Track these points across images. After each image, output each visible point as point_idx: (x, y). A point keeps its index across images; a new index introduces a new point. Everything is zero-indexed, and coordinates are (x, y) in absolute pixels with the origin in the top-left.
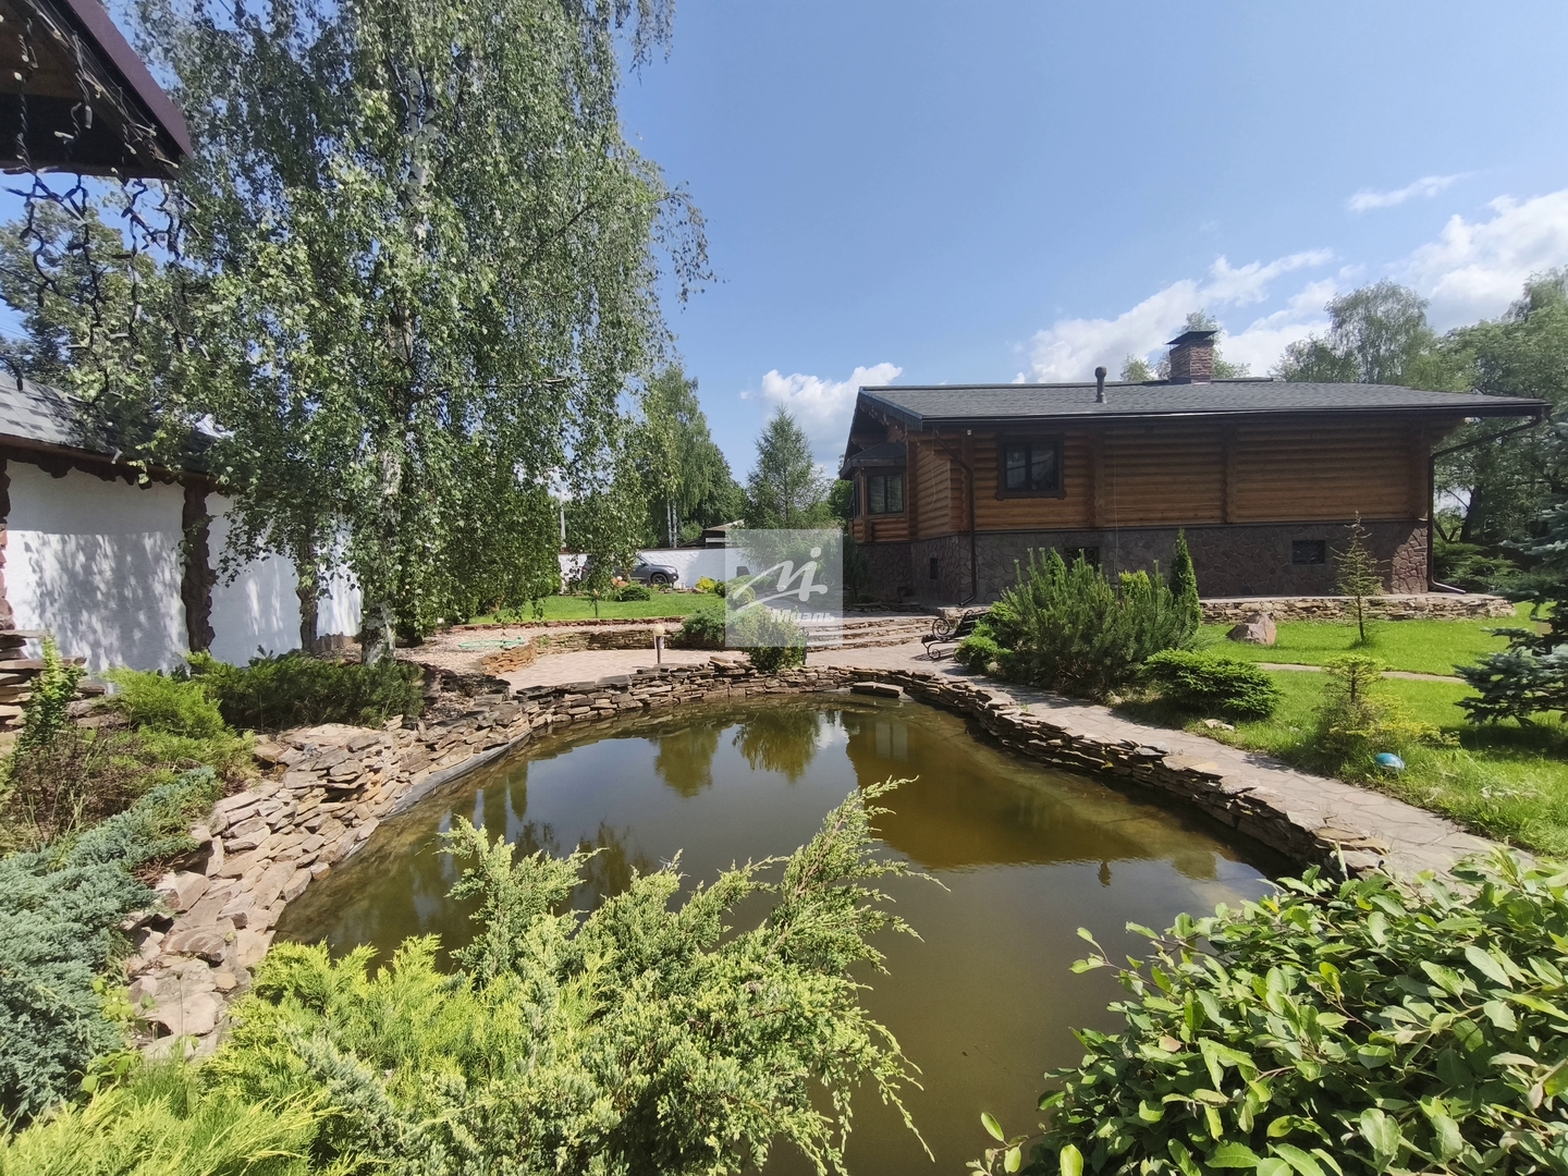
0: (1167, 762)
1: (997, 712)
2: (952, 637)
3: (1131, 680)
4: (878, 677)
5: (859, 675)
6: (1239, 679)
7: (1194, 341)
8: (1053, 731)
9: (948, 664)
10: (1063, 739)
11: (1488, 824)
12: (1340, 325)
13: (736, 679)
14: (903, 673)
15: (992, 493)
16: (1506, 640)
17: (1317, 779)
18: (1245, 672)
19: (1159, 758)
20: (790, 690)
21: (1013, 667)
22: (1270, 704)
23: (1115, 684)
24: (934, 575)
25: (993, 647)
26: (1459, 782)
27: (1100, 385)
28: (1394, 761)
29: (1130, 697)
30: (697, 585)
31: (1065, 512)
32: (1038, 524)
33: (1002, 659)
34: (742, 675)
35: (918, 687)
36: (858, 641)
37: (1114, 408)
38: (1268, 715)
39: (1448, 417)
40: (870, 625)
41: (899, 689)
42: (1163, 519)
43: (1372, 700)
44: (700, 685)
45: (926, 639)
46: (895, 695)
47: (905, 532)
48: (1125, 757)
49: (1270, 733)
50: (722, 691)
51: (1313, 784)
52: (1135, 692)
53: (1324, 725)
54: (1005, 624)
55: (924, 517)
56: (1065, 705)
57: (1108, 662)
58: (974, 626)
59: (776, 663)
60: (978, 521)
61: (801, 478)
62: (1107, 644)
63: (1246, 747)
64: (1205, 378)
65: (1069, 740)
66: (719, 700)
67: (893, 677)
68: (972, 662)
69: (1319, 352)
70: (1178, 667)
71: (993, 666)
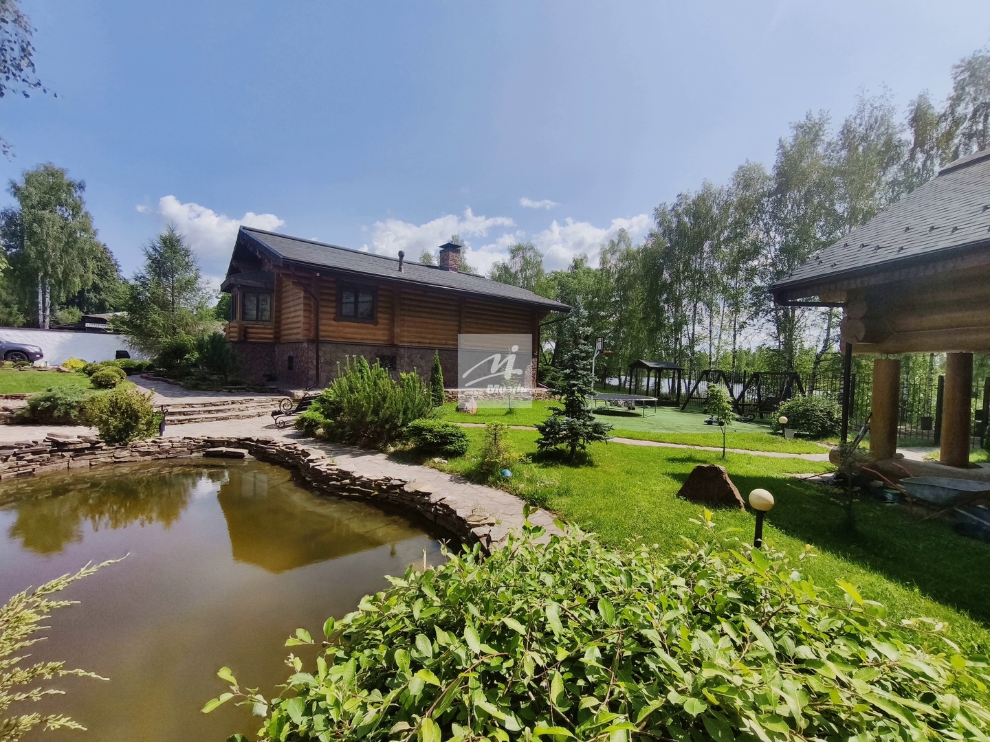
0: (406, 488)
1: (311, 464)
2: (294, 412)
3: (401, 437)
4: (228, 443)
5: (211, 442)
6: (451, 434)
7: (451, 248)
8: (345, 474)
9: (289, 431)
10: (351, 479)
11: (537, 500)
12: (513, 257)
13: (78, 452)
14: (250, 439)
15: (332, 316)
16: (552, 412)
17: (479, 486)
18: (454, 431)
19: (402, 485)
20: (141, 459)
21: (332, 431)
22: (464, 447)
23: (392, 440)
24: (290, 368)
25: (321, 419)
26: (531, 481)
27: (401, 262)
28: (508, 473)
29: (399, 447)
30: (64, 365)
31: (376, 334)
32: (361, 339)
33: (326, 426)
34: (87, 449)
35: (261, 451)
36: (220, 415)
37: (407, 276)
38: (463, 453)
39: (545, 309)
40: (233, 403)
41: (245, 452)
42: (430, 343)
43: (502, 444)
44: (31, 461)
45: (274, 414)
46: (241, 456)
47: (271, 336)
48: (385, 487)
49: (463, 463)
50: (60, 464)
51: (476, 489)
52: (402, 444)
53: (484, 457)
54: (331, 403)
55: (286, 327)
56: (362, 454)
57: (387, 427)
58: (310, 404)
59: (128, 436)
60: (321, 333)
61: (189, 285)
62: (387, 416)
63: (451, 472)
64: (455, 270)
65: (354, 480)
66: (56, 472)
67: (241, 443)
68: (306, 430)
69: (505, 269)
70: (423, 429)
71: (320, 431)
